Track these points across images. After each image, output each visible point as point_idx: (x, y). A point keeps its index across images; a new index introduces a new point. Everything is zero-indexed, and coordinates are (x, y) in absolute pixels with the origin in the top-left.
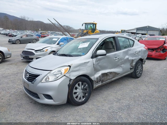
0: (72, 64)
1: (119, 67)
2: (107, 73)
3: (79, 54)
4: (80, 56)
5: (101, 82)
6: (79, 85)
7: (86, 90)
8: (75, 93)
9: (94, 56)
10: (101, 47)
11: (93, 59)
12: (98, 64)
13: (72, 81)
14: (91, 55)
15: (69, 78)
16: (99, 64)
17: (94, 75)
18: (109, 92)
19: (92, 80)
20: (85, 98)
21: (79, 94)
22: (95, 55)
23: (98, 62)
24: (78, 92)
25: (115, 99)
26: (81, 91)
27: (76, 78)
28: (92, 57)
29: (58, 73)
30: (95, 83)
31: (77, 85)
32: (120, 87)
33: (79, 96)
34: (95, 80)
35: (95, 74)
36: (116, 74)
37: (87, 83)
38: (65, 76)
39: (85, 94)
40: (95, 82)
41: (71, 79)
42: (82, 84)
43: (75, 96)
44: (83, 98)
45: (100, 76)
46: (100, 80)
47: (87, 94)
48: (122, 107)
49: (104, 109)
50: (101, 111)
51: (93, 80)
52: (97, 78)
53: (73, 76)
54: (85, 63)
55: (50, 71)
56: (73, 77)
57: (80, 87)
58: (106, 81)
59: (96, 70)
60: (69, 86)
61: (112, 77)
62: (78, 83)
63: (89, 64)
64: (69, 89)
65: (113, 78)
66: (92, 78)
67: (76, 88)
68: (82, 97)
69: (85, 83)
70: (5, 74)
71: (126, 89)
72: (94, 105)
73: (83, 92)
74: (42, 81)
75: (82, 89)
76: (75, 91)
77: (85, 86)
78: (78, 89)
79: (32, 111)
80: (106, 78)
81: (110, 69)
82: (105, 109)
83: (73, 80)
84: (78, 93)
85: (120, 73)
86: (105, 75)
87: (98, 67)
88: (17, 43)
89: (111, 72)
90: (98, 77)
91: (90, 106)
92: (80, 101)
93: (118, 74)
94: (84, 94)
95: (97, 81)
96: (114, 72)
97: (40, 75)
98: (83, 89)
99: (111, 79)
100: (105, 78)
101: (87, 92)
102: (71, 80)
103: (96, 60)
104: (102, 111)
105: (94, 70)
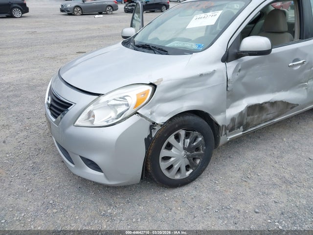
0: (162, 80)
1: (299, 87)
2: (262, 104)
3: (188, 45)
4: (191, 52)
5: (242, 127)
6: (177, 137)
7: (197, 149)
8: (166, 158)
9: (232, 54)
10: (252, 25)
11: (229, 64)
12: (242, 77)
13: (157, 128)
14: (223, 52)
15: (149, 120)
16: (245, 80)
17: (224, 111)
18: (261, 154)
19: (218, 125)
20: (191, 171)
21: (176, 161)
22: (236, 51)
23: (242, 72)
24: (173, 157)
25: (275, 180)
26: (183, 152)
27: (171, 119)
28: (226, 59)
29: (121, 102)
30: (224, 133)
31: (171, 139)
32: (290, 140)
33: (176, 167)
34: (227, 125)
35: (228, 107)
36: (287, 105)
37: (202, 134)
38: (138, 113)
39: (194, 159)
40: (226, 128)
41: (154, 123)
42: (187, 136)
43: (163, 165)
44: (187, 170)
45: (241, 113)
46: (240, 124)
47: (198, 161)
48: (296, 211)
49: (242, 210)
50: (231, 217)
51: (220, 123)
52: (233, 119)
53: (163, 113)
54: (201, 75)
55: (96, 97)
56: (162, 118)
57: (181, 144)
58: (256, 125)
59: (232, 96)
60: (148, 141)
61: (276, 114)
62: (175, 133)
63: (213, 80)
64: (147, 148)
65: (278, 116)
66: (219, 119)
67: (169, 147)
68: (183, 168)
69: (196, 133)
70: (35, 81)
71: (307, 147)
72: (214, 191)
73: (188, 157)
74: (77, 123)
75: (184, 148)
76: (164, 153)
77: (195, 141)
78: (173, 149)
79: (59, 188)
80: (259, 117)
81: (273, 91)
82: (245, 212)
83: (161, 126)
84: (172, 159)
85: (298, 105)
86: (257, 109)
87: (241, 88)
88: (76, 13)
89: (276, 102)
90: (236, 117)
91: (204, 195)
92: (178, 177)
93: (292, 108)
94: (190, 161)
95: (231, 126)
96: (282, 102)
97: (72, 105)
98: (188, 149)
99: (271, 120)
100: (256, 116)
101: (200, 155)
102: (153, 125)
103: (237, 66)
104: (235, 217)
105: (228, 97)
